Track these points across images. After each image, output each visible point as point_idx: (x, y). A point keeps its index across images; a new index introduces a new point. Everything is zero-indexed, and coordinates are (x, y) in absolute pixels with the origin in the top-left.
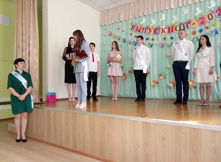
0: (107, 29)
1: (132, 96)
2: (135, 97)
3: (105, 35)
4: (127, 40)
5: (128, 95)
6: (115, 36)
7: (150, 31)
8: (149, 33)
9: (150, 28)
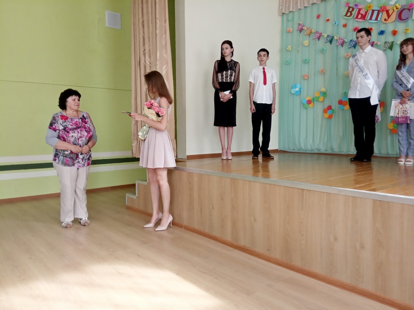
0: (293, 20)
1: (345, 151)
2: (350, 153)
3: (289, 32)
4: (335, 38)
5: (335, 150)
6: (311, 32)
7: (389, 16)
8: (385, 20)
9: (388, 9)
